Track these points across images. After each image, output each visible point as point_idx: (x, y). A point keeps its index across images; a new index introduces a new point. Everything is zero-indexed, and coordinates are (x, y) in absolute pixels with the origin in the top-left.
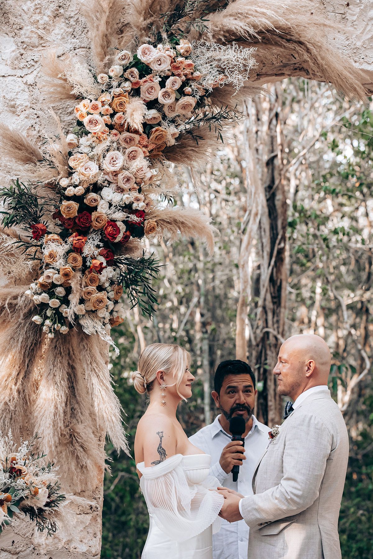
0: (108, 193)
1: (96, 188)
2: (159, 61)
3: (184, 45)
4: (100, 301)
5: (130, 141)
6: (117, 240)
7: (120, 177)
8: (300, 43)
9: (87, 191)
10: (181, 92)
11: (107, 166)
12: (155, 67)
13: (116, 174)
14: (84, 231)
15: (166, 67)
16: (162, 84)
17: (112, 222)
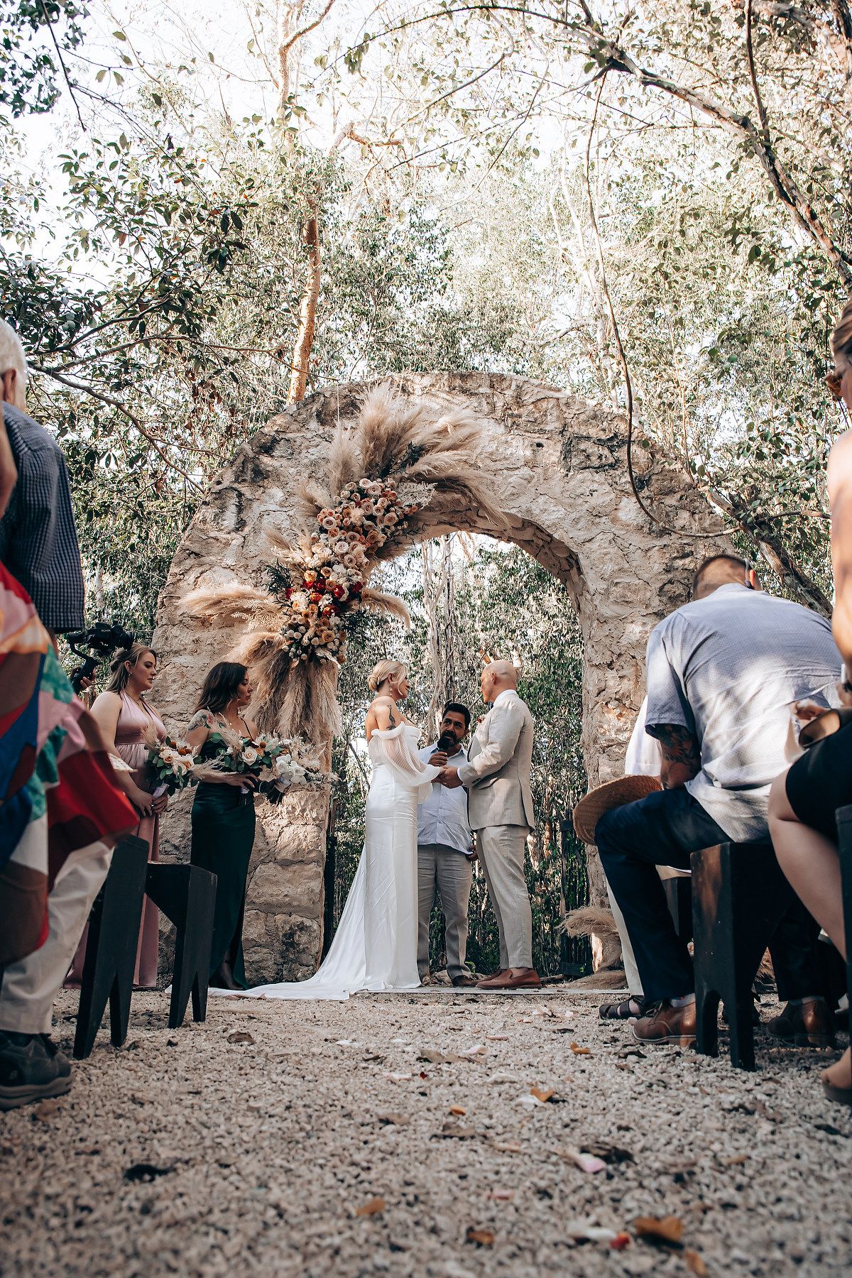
0: (338, 568)
1: (329, 564)
2: (374, 489)
3: (390, 481)
4: (329, 636)
5: (353, 538)
6: (342, 600)
7: (346, 557)
8: (466, 486)
9: (323, 565)
10: (387, 510)
11: (336, 549)
12: (371, 492)
13: (343, 555)
14: (321, 592)
15: (378, 492)
16: (375, 503)
17: (340, 587)
